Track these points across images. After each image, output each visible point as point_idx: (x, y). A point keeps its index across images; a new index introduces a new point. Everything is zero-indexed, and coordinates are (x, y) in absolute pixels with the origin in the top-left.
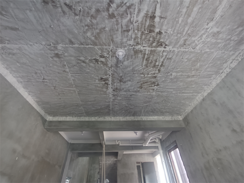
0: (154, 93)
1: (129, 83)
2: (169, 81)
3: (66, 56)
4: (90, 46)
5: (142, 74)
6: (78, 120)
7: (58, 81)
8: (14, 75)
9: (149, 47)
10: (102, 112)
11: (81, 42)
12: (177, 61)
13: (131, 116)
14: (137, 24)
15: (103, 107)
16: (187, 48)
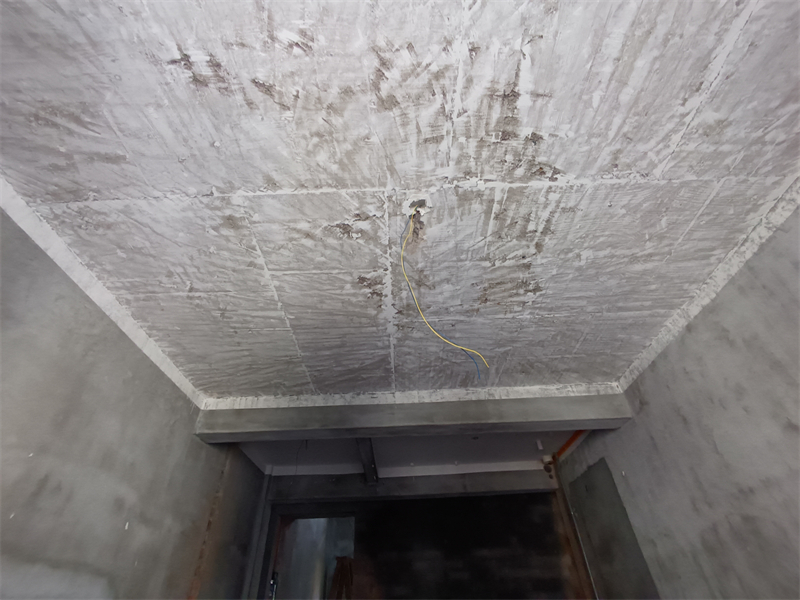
0: (526, 315)
1: (447, 287)
2: (571, 276)
3: (255, 222)
4: (325, 190)
5: (486, 260)
6: (292, 406)
7: (231, 294)
8: (108, 284)
9: (503, 180)
10: (364, 379)
11: (299, 180)
12: (593, 215)
13: (455, 388)
14: (463, 118)
15: (368, 362)
16: (623, 176)
